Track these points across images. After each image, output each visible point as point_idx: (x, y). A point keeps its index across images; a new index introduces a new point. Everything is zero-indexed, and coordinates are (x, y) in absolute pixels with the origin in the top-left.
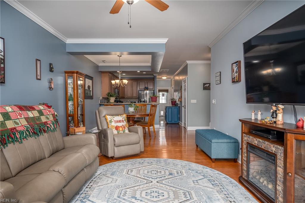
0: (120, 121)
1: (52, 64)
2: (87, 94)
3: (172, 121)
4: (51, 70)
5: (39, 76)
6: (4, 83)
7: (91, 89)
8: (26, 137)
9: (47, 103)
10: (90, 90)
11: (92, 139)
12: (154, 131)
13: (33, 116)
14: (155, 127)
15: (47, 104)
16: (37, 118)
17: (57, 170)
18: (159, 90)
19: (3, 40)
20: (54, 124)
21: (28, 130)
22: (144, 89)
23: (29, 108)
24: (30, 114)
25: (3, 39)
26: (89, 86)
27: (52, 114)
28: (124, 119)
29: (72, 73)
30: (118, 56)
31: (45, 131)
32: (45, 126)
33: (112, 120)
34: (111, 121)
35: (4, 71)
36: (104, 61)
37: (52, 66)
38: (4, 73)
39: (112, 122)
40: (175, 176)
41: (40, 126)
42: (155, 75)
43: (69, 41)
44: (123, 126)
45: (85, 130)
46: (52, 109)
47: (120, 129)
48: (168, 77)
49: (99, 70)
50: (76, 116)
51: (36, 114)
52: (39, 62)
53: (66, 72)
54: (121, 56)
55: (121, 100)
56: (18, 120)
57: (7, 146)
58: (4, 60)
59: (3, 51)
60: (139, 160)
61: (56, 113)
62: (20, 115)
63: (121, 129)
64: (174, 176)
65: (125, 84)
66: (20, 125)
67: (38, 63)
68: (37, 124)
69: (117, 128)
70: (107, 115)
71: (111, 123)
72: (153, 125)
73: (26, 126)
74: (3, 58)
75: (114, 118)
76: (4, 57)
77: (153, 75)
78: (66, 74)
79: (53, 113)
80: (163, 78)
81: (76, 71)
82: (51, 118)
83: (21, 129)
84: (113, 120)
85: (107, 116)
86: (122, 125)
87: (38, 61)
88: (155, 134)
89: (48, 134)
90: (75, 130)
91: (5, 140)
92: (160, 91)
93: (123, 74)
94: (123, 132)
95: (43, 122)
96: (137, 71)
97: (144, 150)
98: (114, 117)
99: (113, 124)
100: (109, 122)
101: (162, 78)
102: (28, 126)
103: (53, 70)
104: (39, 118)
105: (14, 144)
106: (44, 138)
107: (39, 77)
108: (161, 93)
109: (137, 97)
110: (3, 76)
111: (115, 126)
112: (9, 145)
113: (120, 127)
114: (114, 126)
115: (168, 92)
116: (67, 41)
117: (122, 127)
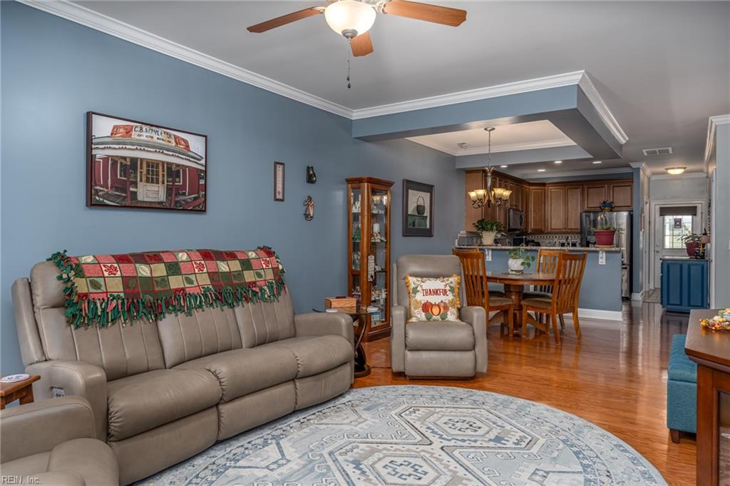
0: (436, 292)
1: (312, 168)
2: (414, 226)
3: (681, 304)
4: (310, 179)
5: (281, 194)
6: (205, 211)
7: (427, 213)
8: (200, 306)
9: (270, 246)
10: (425, 215)
11: (340, 325)
12: (577, 327)
13: (228, 270)
14: (579, 316)
15: (270, 248)
16: (236, 274)
17: (213, 370)
18: (660, 208)
19: (204, 138)
20: (272, 287)
21: (206, 294)
22: (600, 207)
23: (224, 254)
24: (223, 267)
25: (206, 137)
26: (418, 207)
27: (273, 268)
28: (448, 288)
29: (360, 182)
30: (486, 129)
31: (247, 300)
32: (249, 291)
33: (417, 287)
34: (415, 291)
35: (205, 191)
36: (462, 145)
37: (311, 172)
38: (205, 194)
39: (418, 291)
40: (505, 446)
41: (237, 290)
42: (634, 165)
43: (357, 115)
44: (442, 304)
45: (355, 305)
46: (274, 258)
47: (434, 310)
48: (690, 167)
49: (457, 167)
50: (365, 274)
51: (235, 266)
52: (281, 166)
53: (348, 181)
54: (494, 129)
55: (536, 238)
56: (194, 276)
57: (164, 317)
58: (206, 172)
59: (204, 157)
60: (460, 391)
61: (280, 267)
62: (201, 267)
63: (436, 310)
64: (502, 446)
65: (500, 199)
66: (195, 283)
67: (280, 168)
68: (232, 285)
69: (427, 307)
70: (411, 276)
71: (415, 294)
72: (573, 310)
73: (206, 287)
74: (203, 168)
75: (422, 284)
76: (206, 167)
77: (630, 166)
78: (350, 185)
79: (274, 266)
80: (671, 172)
81: (366, 176)
82: (270, 276)
83: (196, 291)
84: (419, 289)
85: (410, 278)
86: (442, 301)
87: (278, 166)
88: (581, 335)
89: (254, 306)
90: (331, 303)
91: (161, 306)
92: (664, 211)
93: (539, 170)
94: (443, 320)
95: (247, 281)
96: (554, 161)
97: (488, 370)
98: (424, 282)
99: (420, 297)
100: (411, 291)
101: (667, 173)
102: (211, 287)
103: (314, 179)
104: (239, 274)
105: (177, 315)
106: (242, 313)
107: (279, 196)
108: (669, 219)
109: (579, 231)
110: (203, 199)
111: (423, 303)
112: (167, 315)
113: (435, 305)
114: (420, 302)
115: (695, 215)
116: (354, 114)
117: (438, 305)
